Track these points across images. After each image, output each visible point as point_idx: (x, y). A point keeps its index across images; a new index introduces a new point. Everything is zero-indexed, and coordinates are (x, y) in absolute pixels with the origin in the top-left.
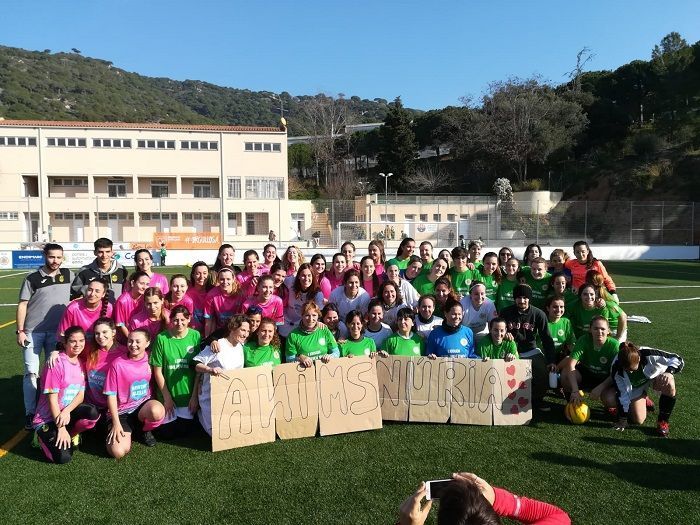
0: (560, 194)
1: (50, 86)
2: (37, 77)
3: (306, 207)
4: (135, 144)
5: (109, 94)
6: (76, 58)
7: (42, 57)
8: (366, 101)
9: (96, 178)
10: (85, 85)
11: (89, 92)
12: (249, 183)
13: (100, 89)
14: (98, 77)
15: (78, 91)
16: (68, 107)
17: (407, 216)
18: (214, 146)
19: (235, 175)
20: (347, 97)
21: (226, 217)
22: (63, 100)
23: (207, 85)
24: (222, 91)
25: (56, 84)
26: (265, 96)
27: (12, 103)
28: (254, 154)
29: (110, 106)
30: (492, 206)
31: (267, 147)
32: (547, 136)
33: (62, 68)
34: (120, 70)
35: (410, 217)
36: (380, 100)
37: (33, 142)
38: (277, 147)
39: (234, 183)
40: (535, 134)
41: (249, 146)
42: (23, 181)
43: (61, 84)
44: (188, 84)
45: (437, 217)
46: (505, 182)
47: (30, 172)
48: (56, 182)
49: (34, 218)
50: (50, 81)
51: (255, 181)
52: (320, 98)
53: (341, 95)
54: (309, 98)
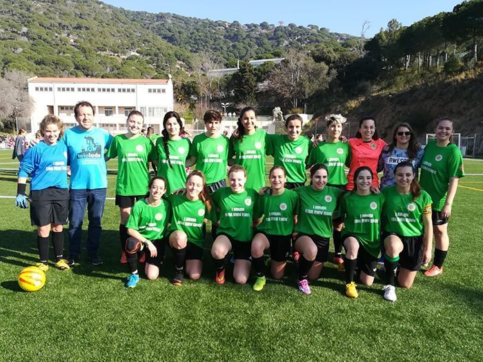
0: (312, 115)
1: (60, 24)
2: (51, 18)
4: (96, 90)
5: (101, 29)
8: (300, 27)
10: (84, 23)
11: (87, 29)
13: (94, 25)
14: (93, 15)
15: (79, 27)
16: (72, 41)
18: (133, 90)
19: (143, 105)
22: (68, 35)
23: (175, 17)
24: (186, 21)
25: (64, 23)
26: (219, 25)
27: (34, 39)
28: (152, 94)
29: (101, 39)
30: (271, 122)
31: (159, 91)
34: (110, 7)
37: (51, 89)
38: (164, 91)
39: (143, 109)
41: (150, 91)
42: (47, 108)
43: (66, 23)
44: (161, 17)
46: (278, 109)
47: (50, 104)
48: (62, 108)
50: (59, 21)
51: (153, 108)
52: (264, 25)
53: (281, 23)
54: (255, 26)
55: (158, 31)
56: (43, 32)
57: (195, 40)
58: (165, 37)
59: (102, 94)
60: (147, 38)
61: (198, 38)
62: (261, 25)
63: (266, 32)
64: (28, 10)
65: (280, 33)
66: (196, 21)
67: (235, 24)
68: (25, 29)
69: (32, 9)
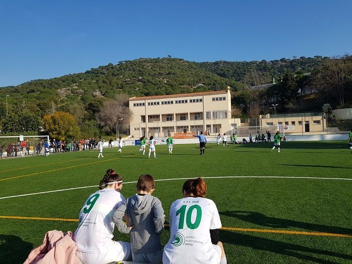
1: (159, 73)
2: (154, 71)
3: (238, 121)
4: (174, 102)
5: (182, 73)
6: (170, 60)
7: (157, 61)
8: (309, 58)
9: (162, 115)
10: (172, 71)
11: (174, 74)
12: (214, 113)
13: (178, 72)
14: (177, 66)
15: (169, 74)
16: (165, 81)
18: (201, 100)
19: (208, 110)
20: (298, 58)
21: (205, 126)
23: (225, 62)
24: (232, 64)
25: (161, 72)
26: (253, 63)
27: (145, 82)
28: (216, 102)
29: (182, 79)
30: (320, 117)
31: (221, 99)
33: (164, 65)
34: (187, 62)
35: (280, 123)
36: (318, 57)
37: (144, 104)
38: (224, 99)
39: (208, 113)
41: (213, 99)
42: (141, 117)
43: (163, 72)
44: (216, 63)
45: (293, 123)
46: (327, 106)
47: (144, 114)
48: (150, 117)
49: (144, 129)
50: (159, 71)
51: (216, 112)
52: (283, 60)
53: (294, 57)
54: (277, 61)
55: (215, 71)
56: (150, 78)
57: (238, 74)
58: (219, 74)
59: (179, 105)
60: (208, 76)
61: (239, 72)
62: (281, 60)
63: (285, 64)
64: (143, 67)
65: (294, 63)
66: (238, 63)
67: (264, 61)
68: (141, 78)
69: (145, 67)
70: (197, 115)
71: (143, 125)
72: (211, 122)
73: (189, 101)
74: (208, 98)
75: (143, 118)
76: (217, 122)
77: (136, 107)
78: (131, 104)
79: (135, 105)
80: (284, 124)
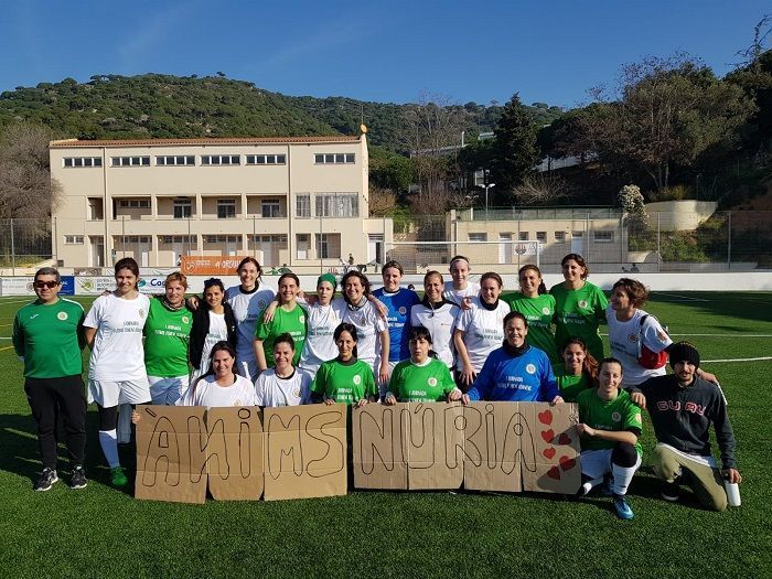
0: (714, 205)
1: (193, 110)
2: (181, 103)
3: (386, 225)
4: (198, 160)
5: (249, 115)
6: (221, 82)
7: (187, 82)
9: (160, 199)
10: (226, 108)
11: (229, 115)
12: (319, 199)
13: (240, 111)
14: (240, 99)
15: (219, 114)
16: (209, 131)
17: (502, 235)
18: (282, 159)
19: (303, 191)
20: (502, 104)
21: (294, 239)
22: (204, 124)
23: (349, 102)
25: (199, 108)
26: (410, 109)
27: (156, 129)
28: (326, 167)
29: (248, 128)
30: (616, 221)
31: (340, 158)
32: (695, 129)
33: (205, 92)
34: (263, 91)
35: (507, 235)
36: (539, 106)
37: (98, 162)
38: (351, 158)
39: (303, 200)
40: (679, 128)
41: (319, 159)
42: (88, 203)
43: (203, 109)
44: (330, 102)
45: (541, 236)
46: (633, 191)
47: (97, 193)
48: (122, 204)
49: (98, 241)
50: (194, 106)
51: (327, 198)
52: (470, 107)
53: (494, 102)
54: (458, 108)
55: (327, 119)
56: (169, 120)
57: (377, 129)
58: (336, 126)
59: (211, 169)
60: (312, 127)
61: (380, 126)
62: (466, 106)
63: (474, 114)
64: (152, 93)
65: (494, 115)
66: (378, 107)
67: (431, 107)
68: (144, 117)
69: (157, 93)
70: (272, 205)
71: (97, 228)
72: (312, 226)
73: (244, 160)
74: (302, 154)
75: (97, 204)
76: (329, 226)
77: (74, 171)
78: (57, 158)
79: (68, 162)
80: (515, 240)
